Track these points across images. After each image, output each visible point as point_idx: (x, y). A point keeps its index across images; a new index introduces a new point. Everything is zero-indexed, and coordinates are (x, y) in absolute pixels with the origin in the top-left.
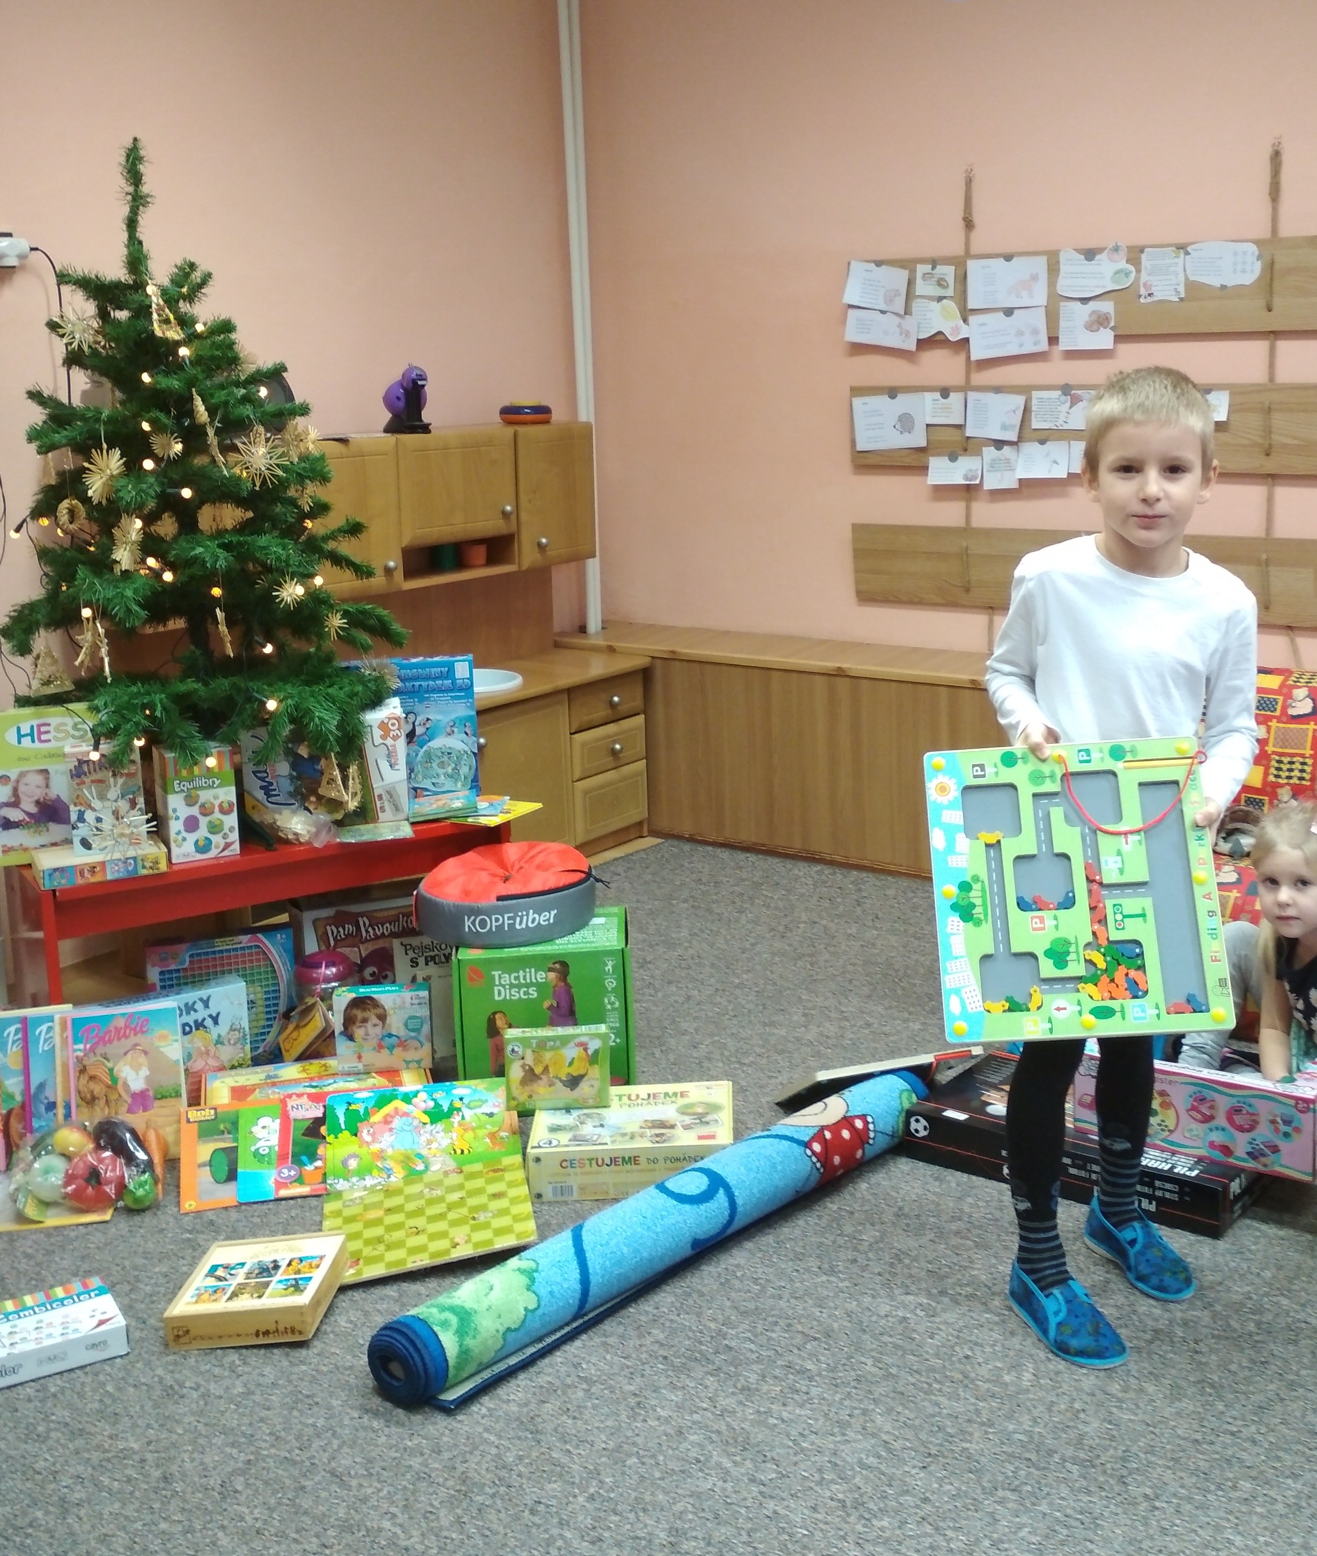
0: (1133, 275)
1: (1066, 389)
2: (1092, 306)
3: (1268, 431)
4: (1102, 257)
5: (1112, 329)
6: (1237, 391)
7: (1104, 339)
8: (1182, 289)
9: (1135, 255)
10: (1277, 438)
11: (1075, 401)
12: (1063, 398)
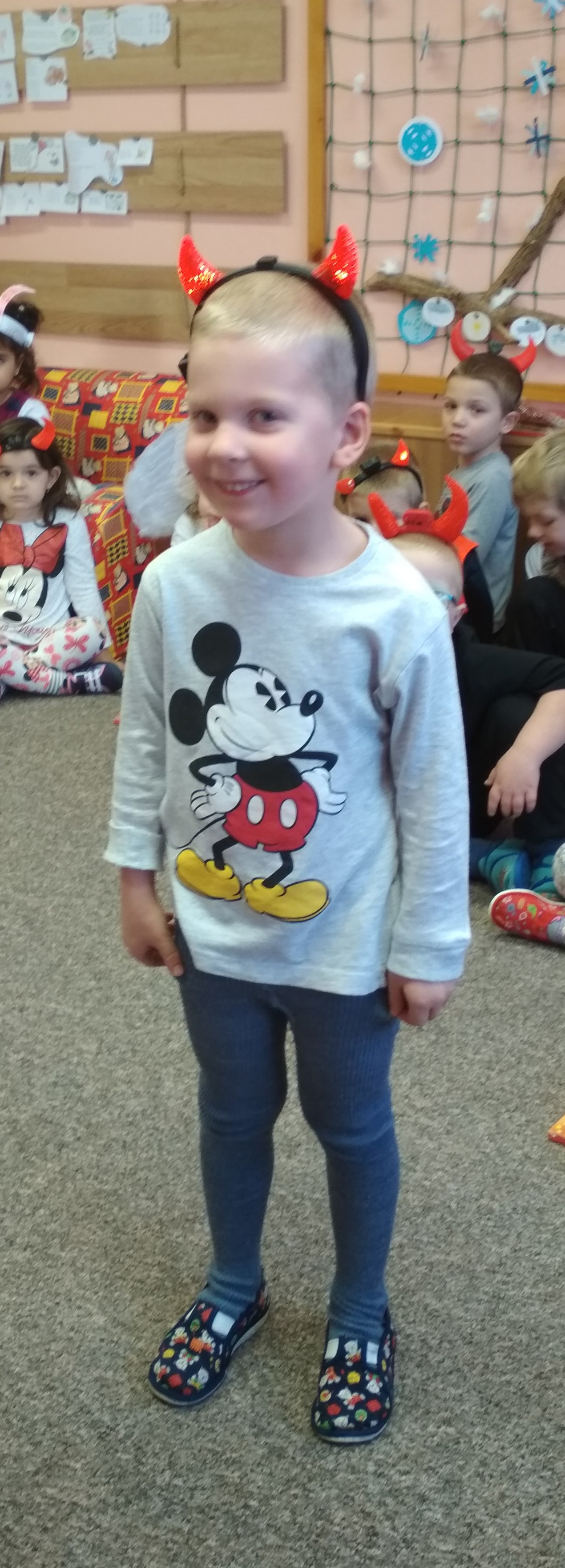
0: (77, 35)
1: (35, 137)
2: (50, 62)
3: (182, 173)
4: (54, 18)
5: (67, 82)
6: (159, 139)
7: (59, 92)
8: (114, 46)
9: (78, 15)
10: (190, 180)
11: (42, 147)
12: (33, 145)
